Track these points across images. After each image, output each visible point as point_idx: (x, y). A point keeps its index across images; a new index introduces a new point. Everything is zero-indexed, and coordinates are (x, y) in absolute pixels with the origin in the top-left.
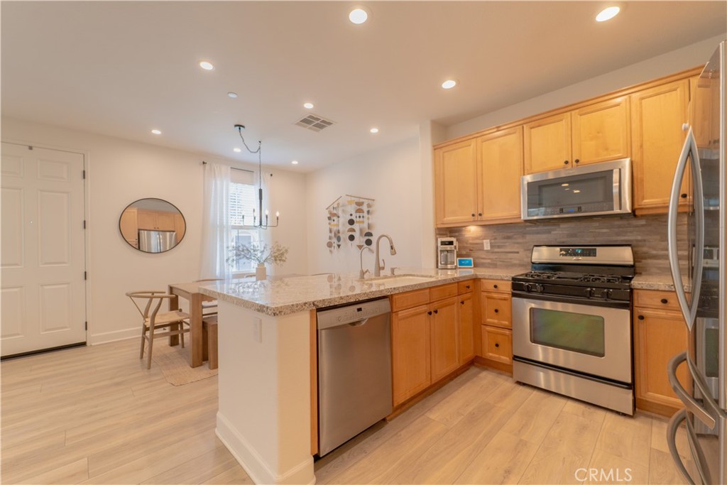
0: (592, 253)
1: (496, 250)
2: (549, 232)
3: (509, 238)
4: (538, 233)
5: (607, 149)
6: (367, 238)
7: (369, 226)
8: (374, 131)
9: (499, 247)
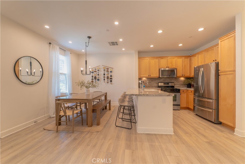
0: (168, 84)
1: (149, 83)
2: (160, 80)
3: (152, 81)
4: (158, 80)
5: (173, 66)
6: (111, 80)
7: (111, 76)
8: (123, 49)
9: (150, 83)
